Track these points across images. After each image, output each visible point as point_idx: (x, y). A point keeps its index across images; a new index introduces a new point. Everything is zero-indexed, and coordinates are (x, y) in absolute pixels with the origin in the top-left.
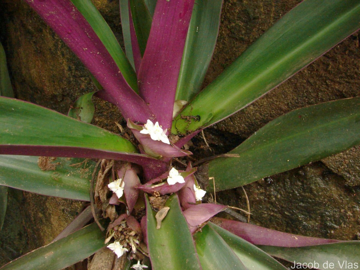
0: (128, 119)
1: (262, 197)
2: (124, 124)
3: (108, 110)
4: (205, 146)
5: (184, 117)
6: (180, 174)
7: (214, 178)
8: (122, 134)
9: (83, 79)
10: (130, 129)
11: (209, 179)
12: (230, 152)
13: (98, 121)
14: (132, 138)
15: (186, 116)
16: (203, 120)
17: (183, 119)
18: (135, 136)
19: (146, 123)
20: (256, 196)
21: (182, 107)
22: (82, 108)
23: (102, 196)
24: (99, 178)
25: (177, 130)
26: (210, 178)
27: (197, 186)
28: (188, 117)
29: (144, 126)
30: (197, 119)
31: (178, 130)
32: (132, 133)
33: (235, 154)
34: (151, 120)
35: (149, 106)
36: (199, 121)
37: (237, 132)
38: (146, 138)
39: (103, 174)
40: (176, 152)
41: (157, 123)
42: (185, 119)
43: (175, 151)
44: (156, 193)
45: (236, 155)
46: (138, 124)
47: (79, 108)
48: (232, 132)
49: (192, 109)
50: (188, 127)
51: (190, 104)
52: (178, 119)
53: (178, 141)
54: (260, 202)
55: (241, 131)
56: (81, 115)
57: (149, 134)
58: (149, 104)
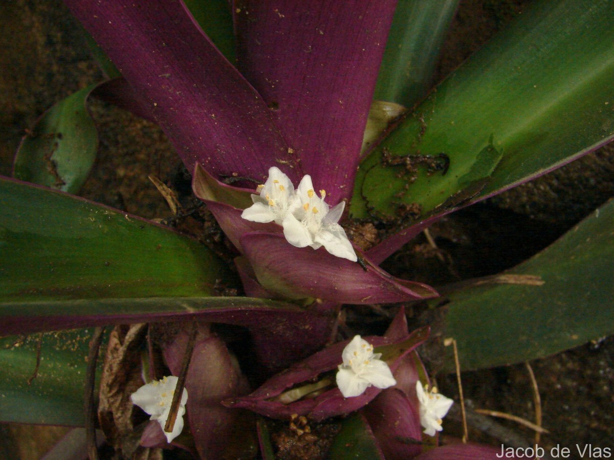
0: (197, 164)
1: (570, 383)
2: (182, 185)
3: (148, 146)
4: (425, 247)
5: (394, 158)
6: (380, 354)
7: (455, 342)
8: (175, 222)
9: (83, 65)
10: (205, 203)
11: (442, 344)
12: (515, 269)
13: (125, 176)
14: (210, 236)
15: (402, 158)
16: (460, 170)
17: (390, 166)
18: (223, 227)
19: (263, 181)
20: (553, 379)
21: (385, 125)
22: (60, 136)
23: (119, 414)
24: (112, 352)
25: (366, 205)
26: (447, 342)
27: (427, 387)
28: (408, 161)
29: (258, 190)
30: (438, 166)
31: (369, 205)
32: (212, 216)
33: (529, 276)
34: (283, 168)
35: (275, 115)
36: (444, 173)
37: (523, 206)
38: (263, 237)
39: (122, 343)
40: (375, 286)
41: (307, 181)
42: (398, 165)
43: (372, 283)
44: (296, 421)
45: (533, 277)
46: (234, 184)
47: (52, 136)
48: (507, 206)
49: (423, 130)
50: (404, 194)
51: (415, 115)
52: (373, 167)
53: (372, 244)
54: (563, 395)
55: (534, 204)
56: (57, 157)
57: (278, 222)
58: (275, 105)
